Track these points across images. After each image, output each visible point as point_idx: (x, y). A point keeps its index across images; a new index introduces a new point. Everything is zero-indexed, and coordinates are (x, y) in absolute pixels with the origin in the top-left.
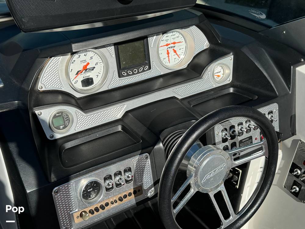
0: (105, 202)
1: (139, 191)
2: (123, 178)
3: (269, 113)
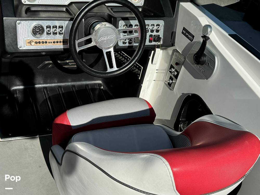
0: (45, 41)
1: (66, 42)
2: (58, 30)
3: (157, 25)
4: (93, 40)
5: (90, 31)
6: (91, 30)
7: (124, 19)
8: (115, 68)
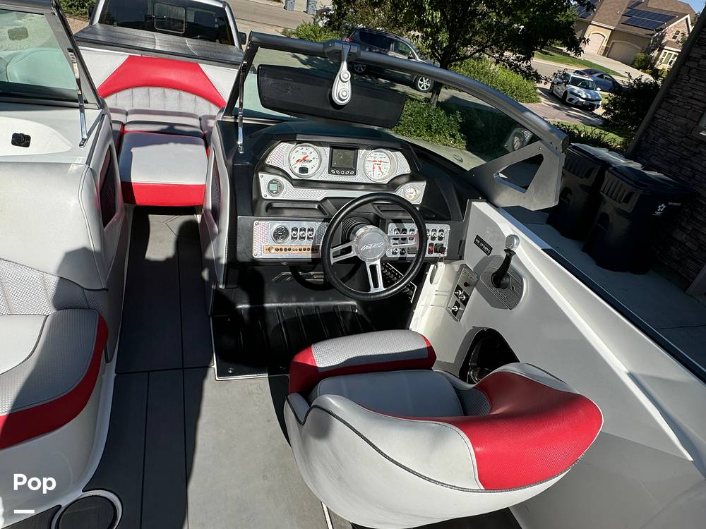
0: (289, 247)
1: (316, 250)
2: (307, 234)
3: (440, 231)
4: (353, 249)
5: (349, 236)
6: (351, 235)
7: (396, 221)
8: (381, 288)
